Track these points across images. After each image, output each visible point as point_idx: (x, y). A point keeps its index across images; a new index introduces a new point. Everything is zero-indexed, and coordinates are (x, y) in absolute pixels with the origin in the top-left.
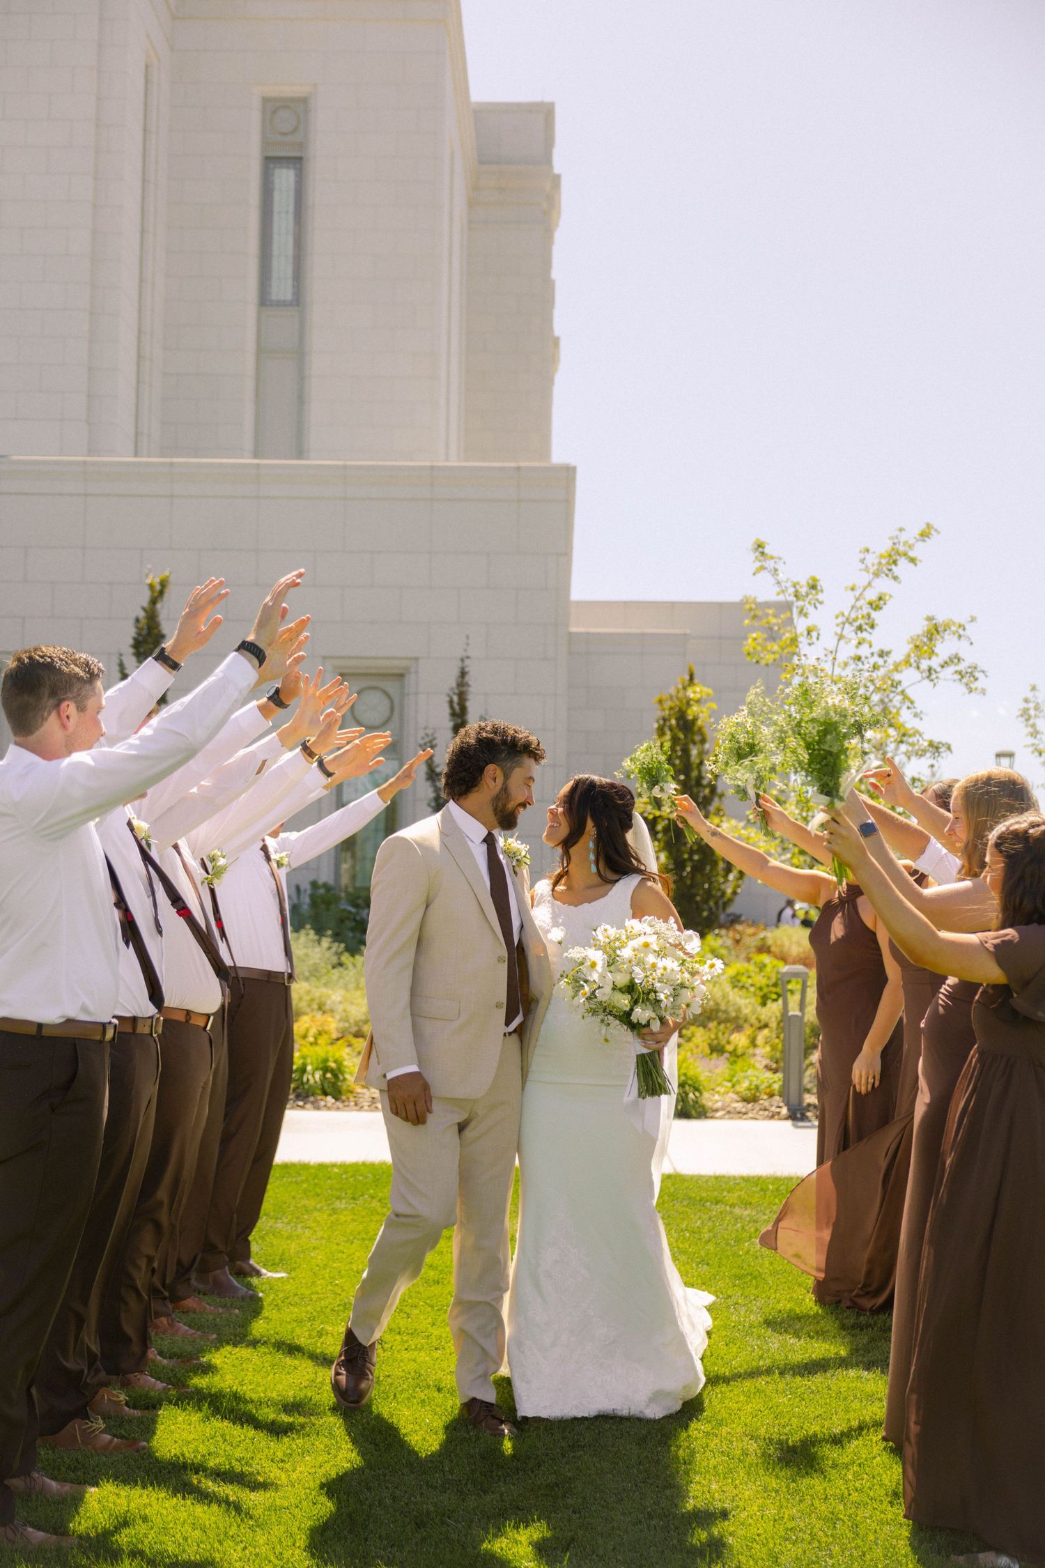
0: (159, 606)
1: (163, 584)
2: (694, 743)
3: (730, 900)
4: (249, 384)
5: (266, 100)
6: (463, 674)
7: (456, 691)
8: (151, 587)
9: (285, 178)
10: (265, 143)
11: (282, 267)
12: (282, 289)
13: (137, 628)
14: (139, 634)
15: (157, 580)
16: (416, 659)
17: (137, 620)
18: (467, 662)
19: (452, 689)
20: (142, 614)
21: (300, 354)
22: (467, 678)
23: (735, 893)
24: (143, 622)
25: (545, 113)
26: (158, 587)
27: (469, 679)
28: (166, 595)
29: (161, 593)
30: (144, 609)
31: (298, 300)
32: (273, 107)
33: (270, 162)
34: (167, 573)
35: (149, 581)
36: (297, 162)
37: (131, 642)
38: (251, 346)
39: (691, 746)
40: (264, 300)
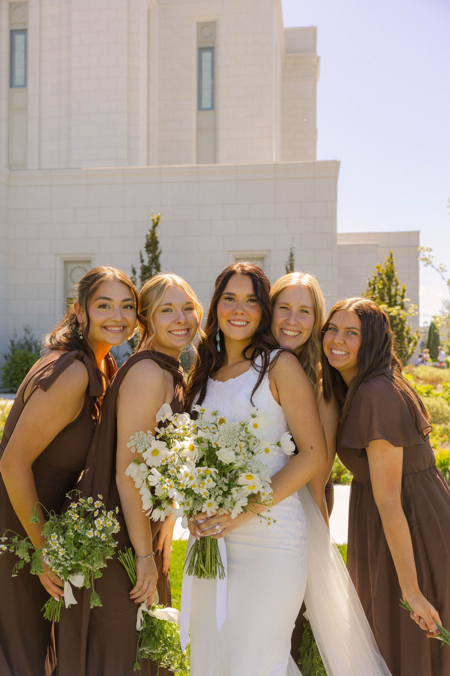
0: (156, 228)
1: (158, 219)
2: (394, 286)
3: (410, 356)
4: (194, 144)
5: (199, 24)
6: (292, 255)
7: (289, 263)
8: (153, 220)
9: (207, 56)
10: (199, 42)
11: (206, 94)
12: (206, 103)
13: (147, 239)
14: (148, 242)
15: (155, 218)
16: (269, 251)
17: (147, 236)
18: (293, 250)
19: (287, 262)
20: (149, 233)
21: (215, 130)
22: (294, 257)
23: (412, 352)
24: (150, 237)
25: (313, 31)
26: (156, 221)
27: (295, 257)
28: (159, 225)
29: (157, 223)
30: (150, 231)
31: (213, 107)
32: (202, 26)
33: (201, 50)
34: (159, 214)
35: (152, 218)
36: (212, 49)
37: (144, 245)
38: (194, 127)
39: (392, 287)
40: (200, 108)
